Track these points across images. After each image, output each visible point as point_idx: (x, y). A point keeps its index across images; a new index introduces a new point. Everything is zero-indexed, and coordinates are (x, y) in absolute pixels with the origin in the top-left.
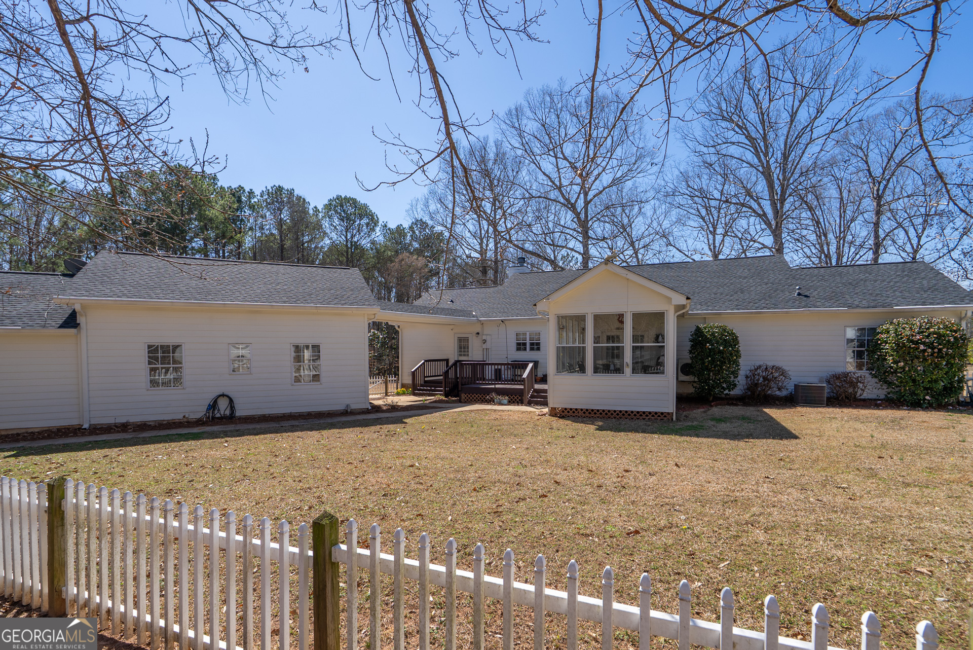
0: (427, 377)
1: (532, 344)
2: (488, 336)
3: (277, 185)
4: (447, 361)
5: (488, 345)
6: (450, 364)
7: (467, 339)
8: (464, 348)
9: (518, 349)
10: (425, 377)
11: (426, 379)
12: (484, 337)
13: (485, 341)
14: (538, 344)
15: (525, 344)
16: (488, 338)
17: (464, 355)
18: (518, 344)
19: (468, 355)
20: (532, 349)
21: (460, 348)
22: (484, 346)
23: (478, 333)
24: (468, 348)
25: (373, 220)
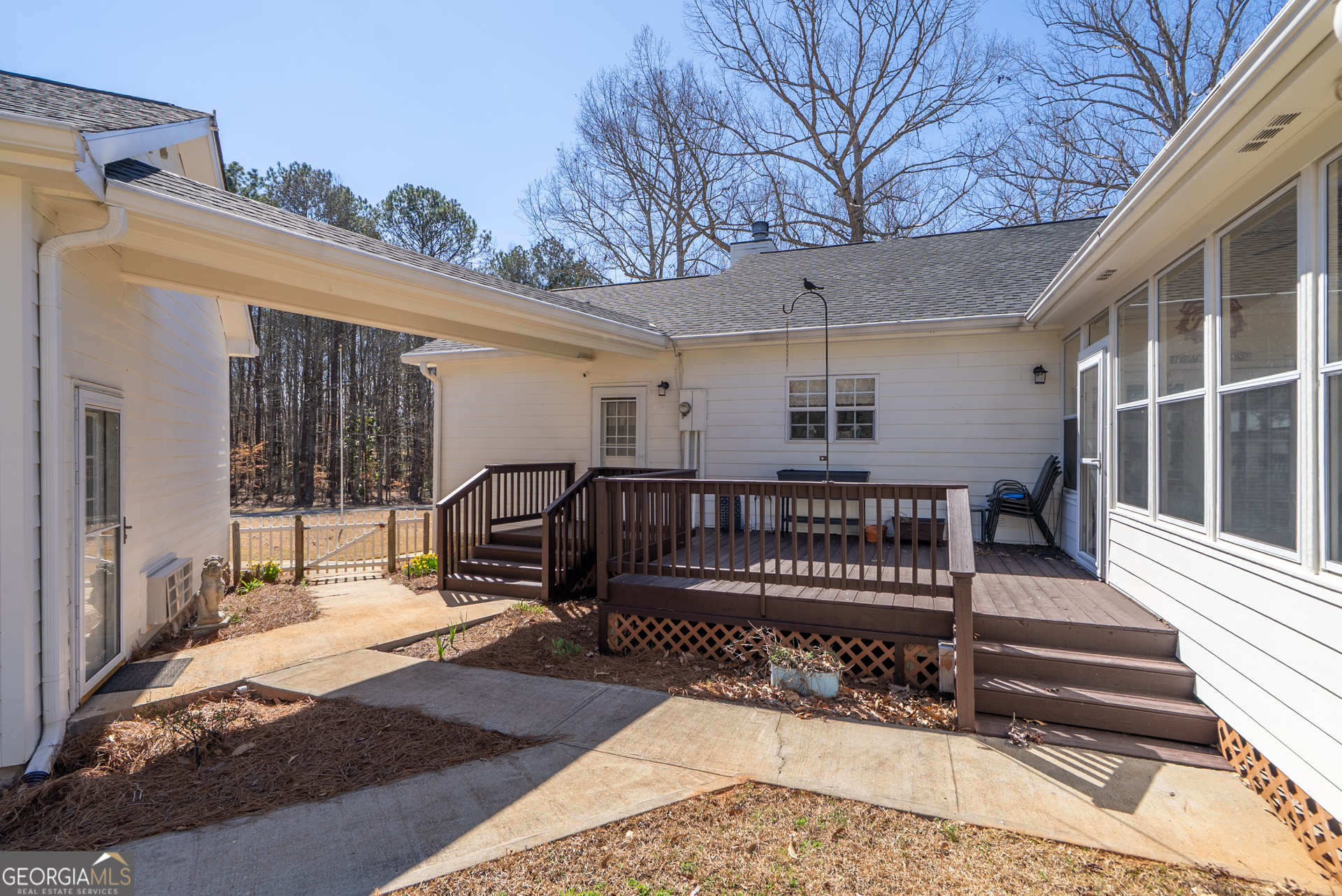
0: (499, 521)
1: (843, 417)
2: (697, 394)
3: (301, 163)
4: (570, 468)
5: (696, 421)
6: (579, 475)
7: (629, 404)
8: (622, 430)
9: (797, 433)
10: (492, 522)
11: (496, 529)
12: (685, 397)
13: (686, 410)
14: (866, 417)
15: (820, 418)
16: (698, 400)
17: (622, 452)
18: (797, 418)
19: (632, 453)
20: (843, 432)
21: (610, 430)
22: (685, 424)
23: (665, 385)
24: (633, 430)
25: (467, 230)
